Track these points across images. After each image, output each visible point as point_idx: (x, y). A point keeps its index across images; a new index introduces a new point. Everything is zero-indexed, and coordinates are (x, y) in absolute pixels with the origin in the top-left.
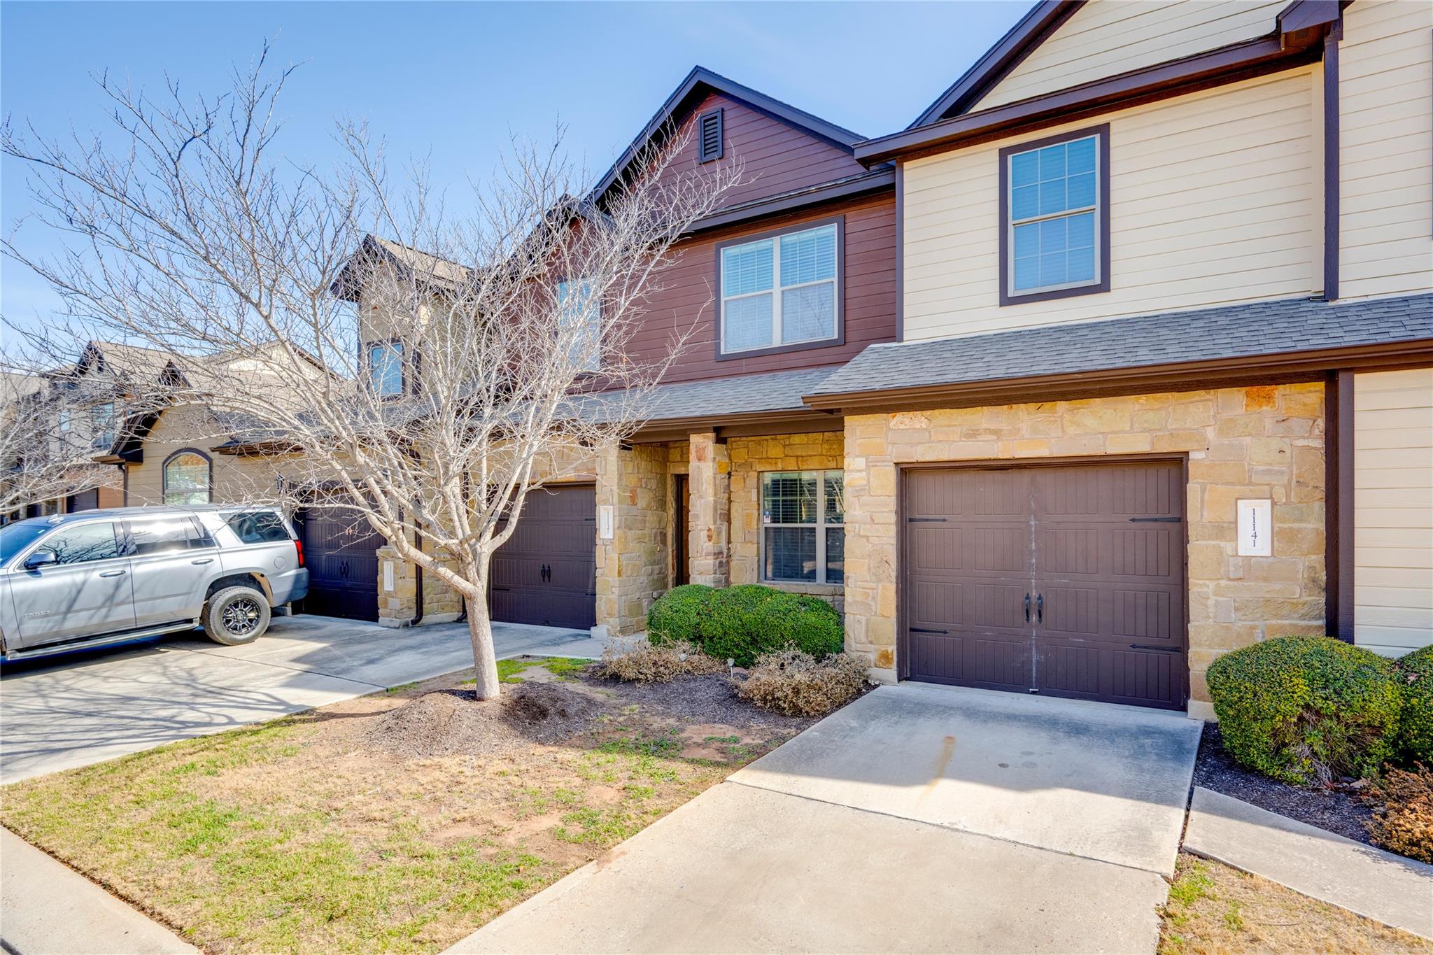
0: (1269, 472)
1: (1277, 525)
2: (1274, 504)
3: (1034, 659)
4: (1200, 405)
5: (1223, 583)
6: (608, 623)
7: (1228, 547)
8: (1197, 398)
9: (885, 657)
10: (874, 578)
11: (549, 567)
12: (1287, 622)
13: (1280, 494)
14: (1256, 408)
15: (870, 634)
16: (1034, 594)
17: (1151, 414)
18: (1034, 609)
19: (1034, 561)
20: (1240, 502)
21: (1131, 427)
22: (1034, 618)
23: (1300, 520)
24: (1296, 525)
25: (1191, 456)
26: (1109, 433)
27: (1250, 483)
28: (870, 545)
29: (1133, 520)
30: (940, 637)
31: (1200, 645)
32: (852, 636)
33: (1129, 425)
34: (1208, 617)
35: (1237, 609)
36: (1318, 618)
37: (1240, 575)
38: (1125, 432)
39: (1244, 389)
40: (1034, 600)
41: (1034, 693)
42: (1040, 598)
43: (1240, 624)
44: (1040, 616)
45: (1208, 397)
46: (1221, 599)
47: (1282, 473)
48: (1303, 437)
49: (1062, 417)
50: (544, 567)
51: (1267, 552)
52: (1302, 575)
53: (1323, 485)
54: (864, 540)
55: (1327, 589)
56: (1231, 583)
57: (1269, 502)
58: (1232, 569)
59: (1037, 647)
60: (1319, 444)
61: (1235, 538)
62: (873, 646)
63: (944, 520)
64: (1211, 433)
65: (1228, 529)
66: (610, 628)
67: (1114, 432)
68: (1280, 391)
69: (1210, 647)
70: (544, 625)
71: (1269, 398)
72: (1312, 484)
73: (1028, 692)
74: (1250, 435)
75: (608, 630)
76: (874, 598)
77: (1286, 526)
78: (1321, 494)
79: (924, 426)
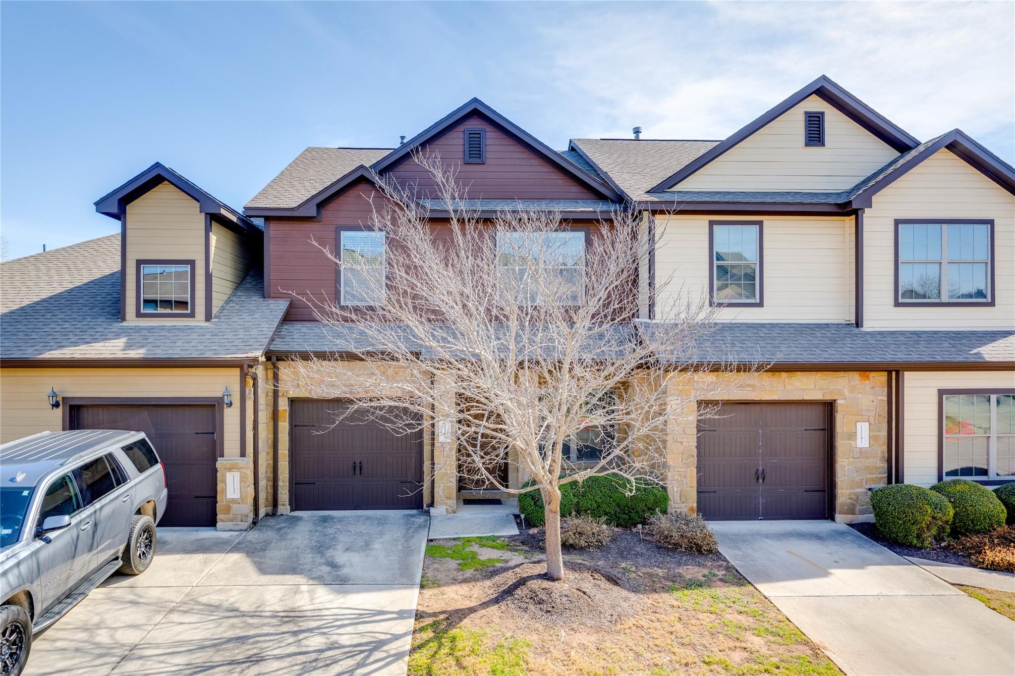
0: (868, 410)
1: (871, 433)
2: (870, 424)
3: (761, 502)
4: (842, 379)
5: (851, 460)
6: (446, 504)
7: (853, 443)
8: (841, 375)
9: (692, 509)
10: (684, 466)
11: (360, 463)
12: (874, 476)
13: (872, 419)
14: (864, 382)
15: (682, 497)
16: (760, 468)
17: (823, 381)
18: (760, 476)
19: (761, 451)
20: (857, 423)
21: (815, 387)
22: (761, 481)
23: (879, 431)
24: (877, 433)
25: (839, 402)
26: (805, 390)
27: (861, 415)
28: (682, 447)
29: (806, 430)
30: (712, 495)
31: (842, 489)
32: (672, 499)
33: (813, 386)
34: (845, 476)
35: (857, 472)
36: (885, 473)
37: (858, 456)
38: (813, 390)
39: (859, 373)
40: (760, 472)
41: (761, 519)
42: (763, 470)
43: (857, 478)
44: (764, 479)
45: (845, 375)
46: (850, 467)
47: (873, 410)
48: (880, 395)
49: (784, 380)
50: (355, 463)
51: (867, 446)
52: (880, 455)
53: (886, 416)
54: (679, 444)
55: (888, 461)
56: (854, 460)
57: (868, 423)
58: (855, 453)
59: (762, 496)
60: (885, 398)
61: (856, 440)
62: (684, 505)
63: (715, 431)
64: (846, 392)
65: (852, 436)
66: (448, 507)
67: (807, 389)
68: (872, 374)
69: (847, 489)
70: (355, 509)
71: (868, 377)
72: (883, 416)
73: (758, 520)
74: (861, 393)
75: (447, 509)
76: (685, 477)
77: (874, 434)
78: (886, 420)
79: (714, 381)
